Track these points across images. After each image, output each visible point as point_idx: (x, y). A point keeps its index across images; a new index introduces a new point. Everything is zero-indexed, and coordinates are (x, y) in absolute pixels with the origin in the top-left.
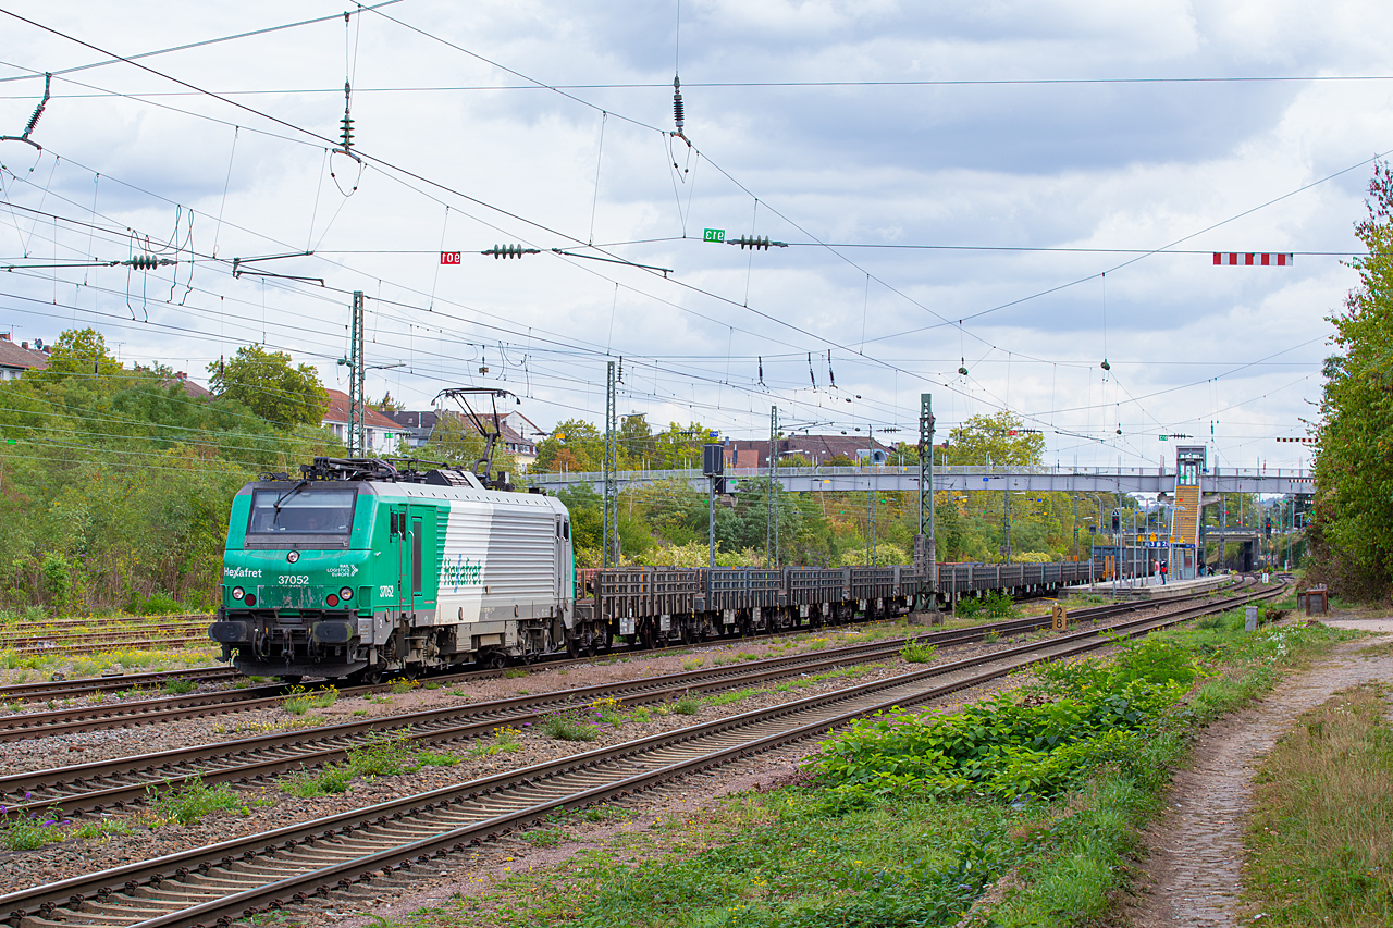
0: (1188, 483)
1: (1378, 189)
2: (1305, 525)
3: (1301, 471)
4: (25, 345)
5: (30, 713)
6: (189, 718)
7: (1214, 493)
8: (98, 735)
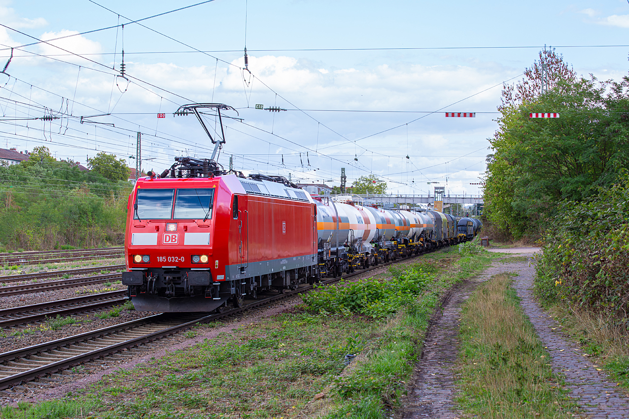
0: (438, 200)
1: (505, 94)
2: (480, 215)
3: (479, 196)
4: (21, 152)
5: (9, 286)
6: (67, 288)
7: (448, 204)
8: (32, 294)
